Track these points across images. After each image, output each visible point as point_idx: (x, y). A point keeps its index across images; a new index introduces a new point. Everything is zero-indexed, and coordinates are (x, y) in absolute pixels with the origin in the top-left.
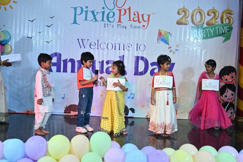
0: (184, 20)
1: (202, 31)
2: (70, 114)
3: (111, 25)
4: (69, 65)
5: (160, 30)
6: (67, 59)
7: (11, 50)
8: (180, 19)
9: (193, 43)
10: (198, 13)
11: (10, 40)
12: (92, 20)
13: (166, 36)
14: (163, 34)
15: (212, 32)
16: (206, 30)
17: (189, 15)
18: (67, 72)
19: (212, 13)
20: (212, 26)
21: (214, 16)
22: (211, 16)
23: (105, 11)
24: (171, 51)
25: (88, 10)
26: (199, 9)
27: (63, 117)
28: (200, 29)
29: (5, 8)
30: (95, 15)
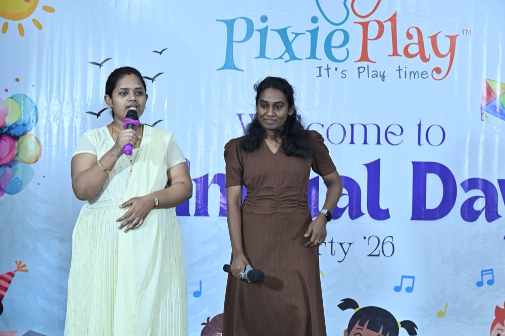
3: (339, 70)
6: (207, 175)
7: (37, 153)
11: (35, 121)
12: (281, 58)
18: (206, 214)
23: (318, 28)
25: (267, 27)
29: (20, 26)
30: (291, 40)
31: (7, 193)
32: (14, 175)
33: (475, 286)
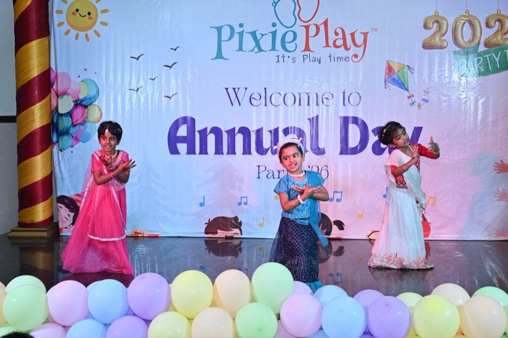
0: (437, 39)
1: (476, 59)
2: (215, 236)
3: (291, 58)
4: (211, 139)
5: (390, 63)
6: (207, 128)
7: (99, 116)
8: (429, 37)
9: (459, 84)
10: (467, 24)
11: (97, 95)
12: (252, 50)
13: (403, 72)
14: (396, 70)
15: (497, 60)
16: (484, 56)
17: (447, 28)
18: (207, 153)
19: (495, 23)
20: (497, 48)
21: (500, 28)
22: (494, 28)
23: (276, 30)
24: (413, 103)
25: (243, 31)
26: (467, 15)
27: (204, 241)
28: (471, 57)
29: (87, 35)
30: (259, 39)
31: (82, 142)
32: (85, 130)
33: (382, 198)
